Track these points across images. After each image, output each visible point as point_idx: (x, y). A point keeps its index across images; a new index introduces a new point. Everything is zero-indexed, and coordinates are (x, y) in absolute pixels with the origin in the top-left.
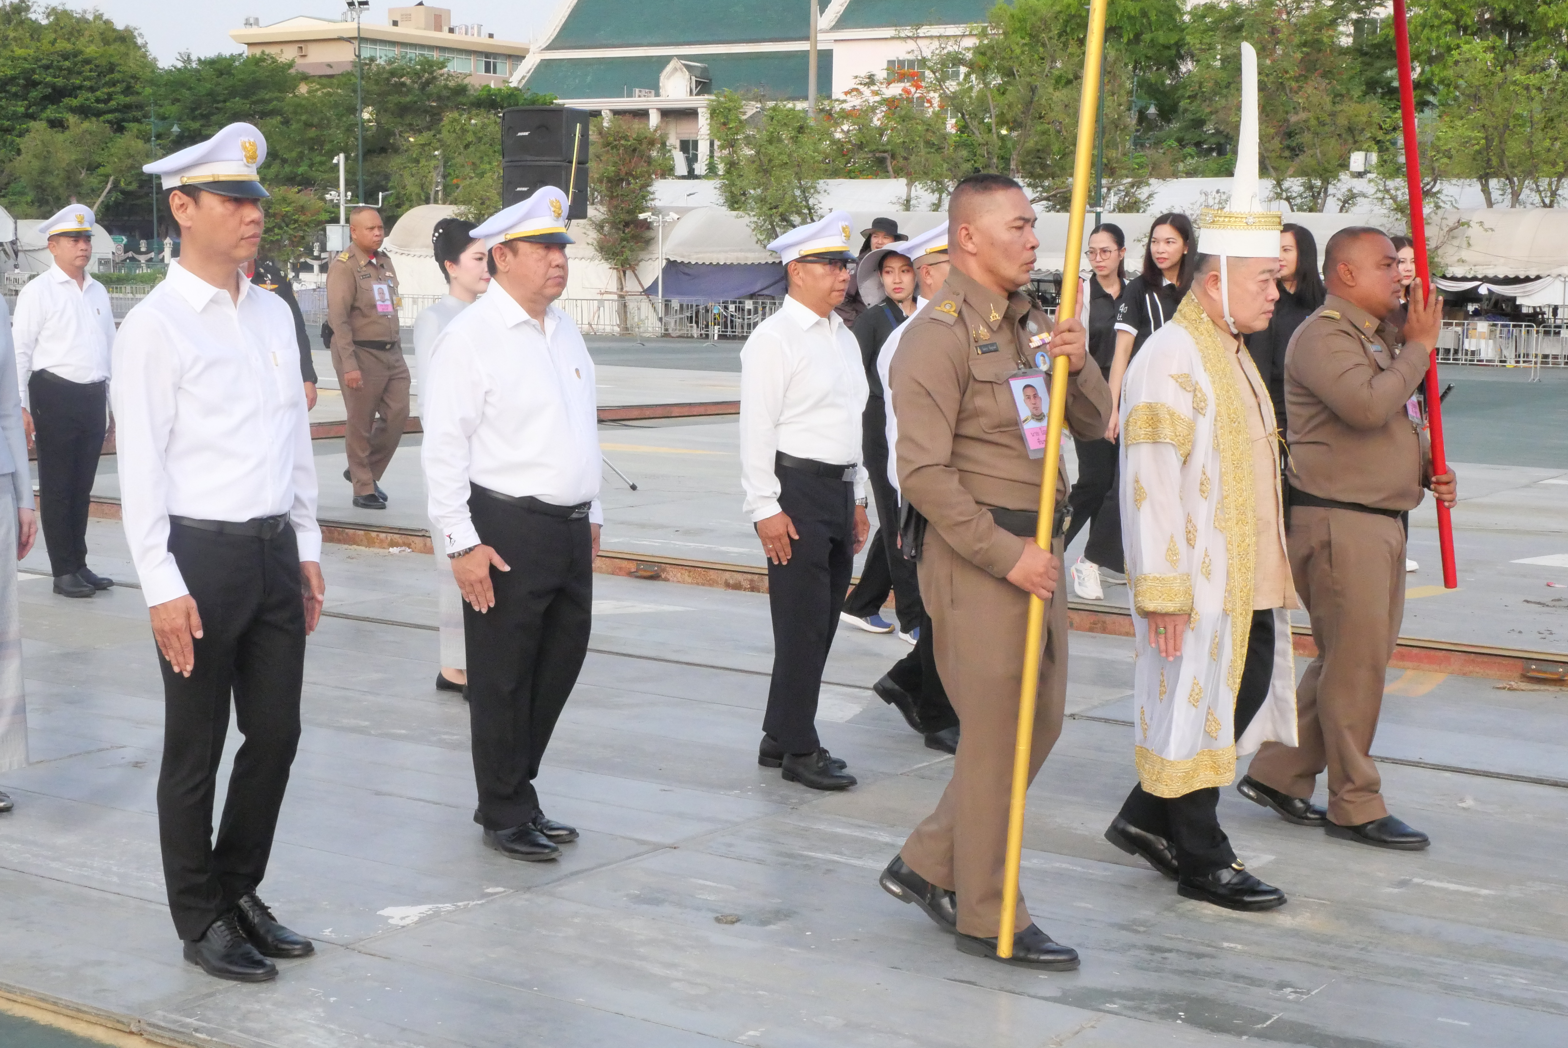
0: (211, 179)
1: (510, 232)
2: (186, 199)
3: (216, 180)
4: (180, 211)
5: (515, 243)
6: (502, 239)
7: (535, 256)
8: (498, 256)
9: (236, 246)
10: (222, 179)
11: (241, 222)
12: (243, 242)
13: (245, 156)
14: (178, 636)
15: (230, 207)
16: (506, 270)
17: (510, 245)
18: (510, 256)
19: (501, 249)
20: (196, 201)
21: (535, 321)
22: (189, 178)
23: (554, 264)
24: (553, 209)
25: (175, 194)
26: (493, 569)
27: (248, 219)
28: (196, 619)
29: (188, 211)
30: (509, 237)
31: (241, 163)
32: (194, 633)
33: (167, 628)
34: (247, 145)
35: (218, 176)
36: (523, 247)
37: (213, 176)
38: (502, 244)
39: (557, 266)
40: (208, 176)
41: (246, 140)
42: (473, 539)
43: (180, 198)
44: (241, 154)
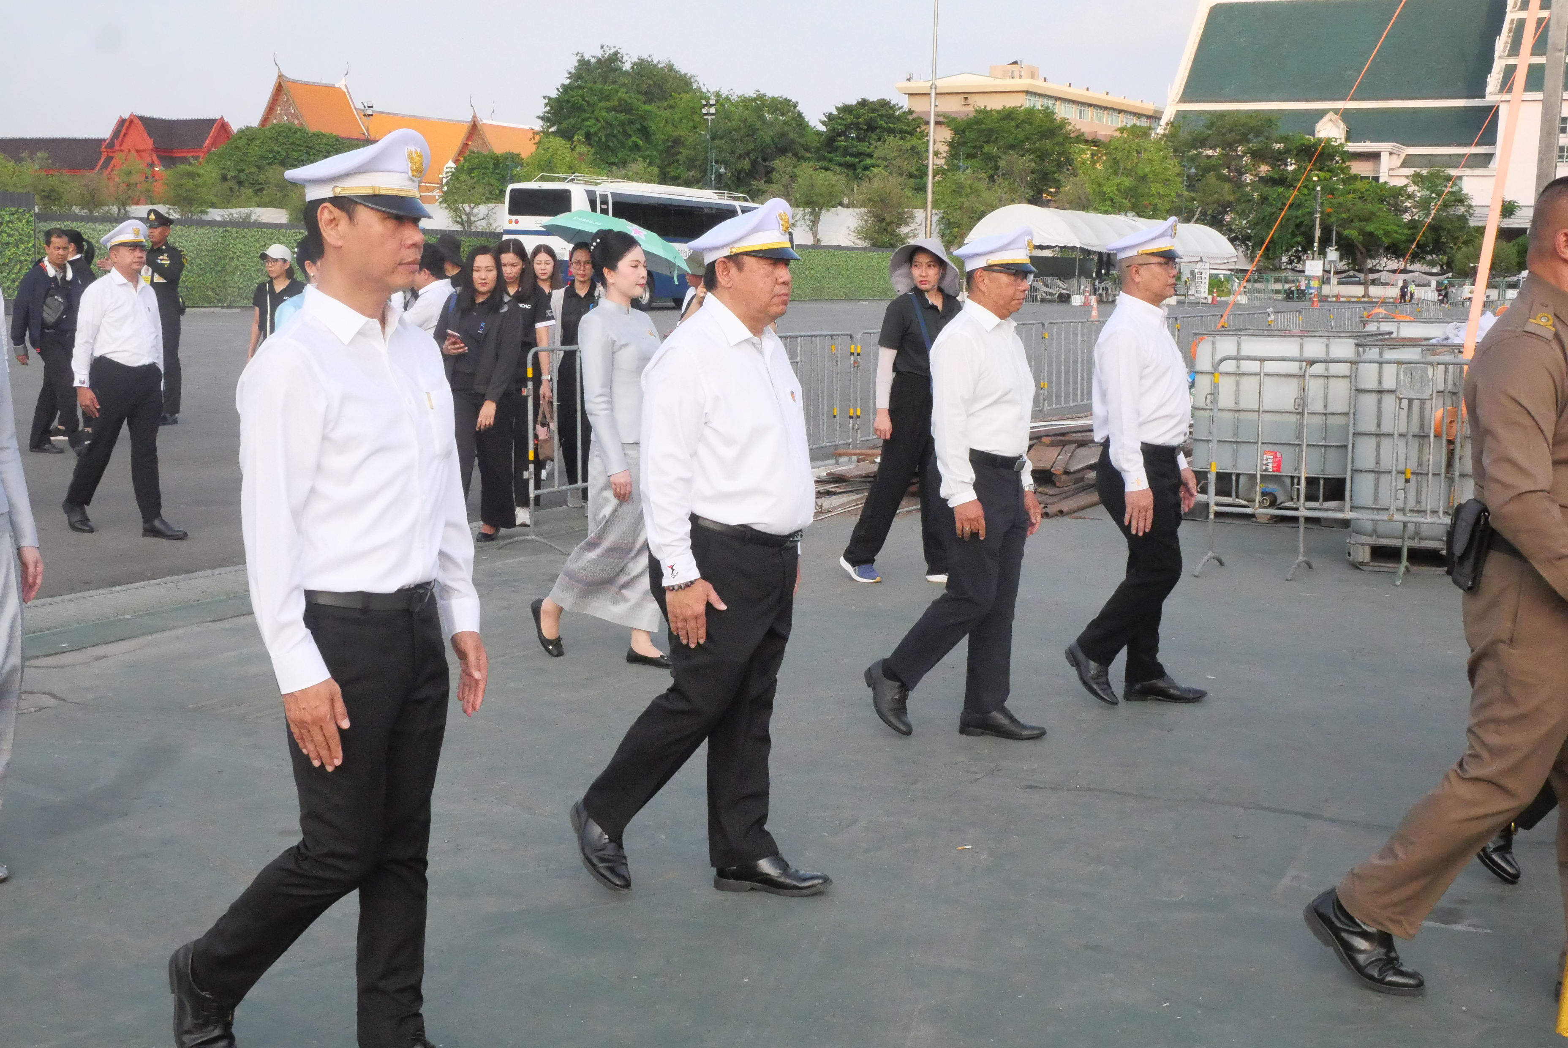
0: (370, 192)
1: (736, 245)
2: (337, 213)
3: (377, 193)
4: (330, 228)
5: (740, 257)
6: (726, 252)
7: (762, 272)
8: (720, 270)
9: (393, 271)
10: (383, 192)
11: (401, 245)
12: (400, 268)
13: (412, 168)
14: (321, 727)
15: (391, 224)
16: (729, 285)
17: (735, 259)
18: (734, 271)
19: (724, 262)
20: (351, 216)
21: (756, 339)
22: (343, 189)
23: (781, 280)
24: (781, 222)
25: (325, 207)
26: (709, 606)
27: (409, 242)
28: (340, 706)
29: (340, 228)
30: (735, 251)
31: (406, 175)
32: (340, 723)
33: (308, 718)
34: (414, 155)
35: (379, 188)
36: (749, 261)
37: (373, 188)
38: (725, 257)
39: (784, 283)
40: (367, 188)
41: (413, 149)
42: (694, 573)
43: (330, 212)
44: (407, 166)
